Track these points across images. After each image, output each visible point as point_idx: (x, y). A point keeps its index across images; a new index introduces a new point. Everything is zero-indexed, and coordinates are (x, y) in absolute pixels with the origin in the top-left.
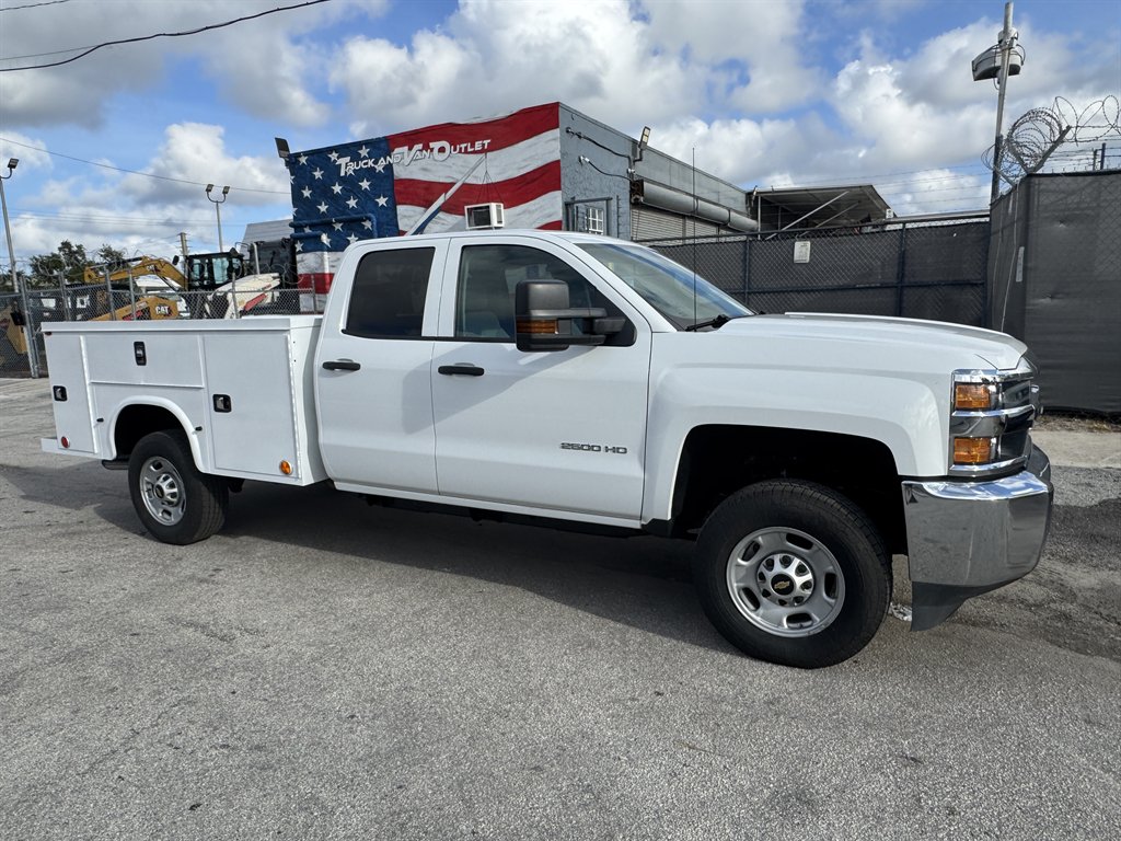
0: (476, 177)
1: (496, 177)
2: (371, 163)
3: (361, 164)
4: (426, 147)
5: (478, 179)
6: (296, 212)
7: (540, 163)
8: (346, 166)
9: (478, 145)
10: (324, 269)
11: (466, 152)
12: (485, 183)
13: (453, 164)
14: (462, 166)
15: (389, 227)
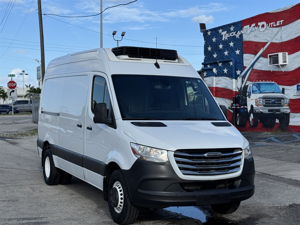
1: (285, 39)
2: (234, 33)
3: (231, 34)
4: (257, 25)
5: (277, 40)
6: (205, 58)
8: (225, 35)
9: (278, 23)
10: (213, 85)
11: (273, 27)
12: (280, 42)
13: (267, 33)
14: (271, 34)
15: (240, 65)
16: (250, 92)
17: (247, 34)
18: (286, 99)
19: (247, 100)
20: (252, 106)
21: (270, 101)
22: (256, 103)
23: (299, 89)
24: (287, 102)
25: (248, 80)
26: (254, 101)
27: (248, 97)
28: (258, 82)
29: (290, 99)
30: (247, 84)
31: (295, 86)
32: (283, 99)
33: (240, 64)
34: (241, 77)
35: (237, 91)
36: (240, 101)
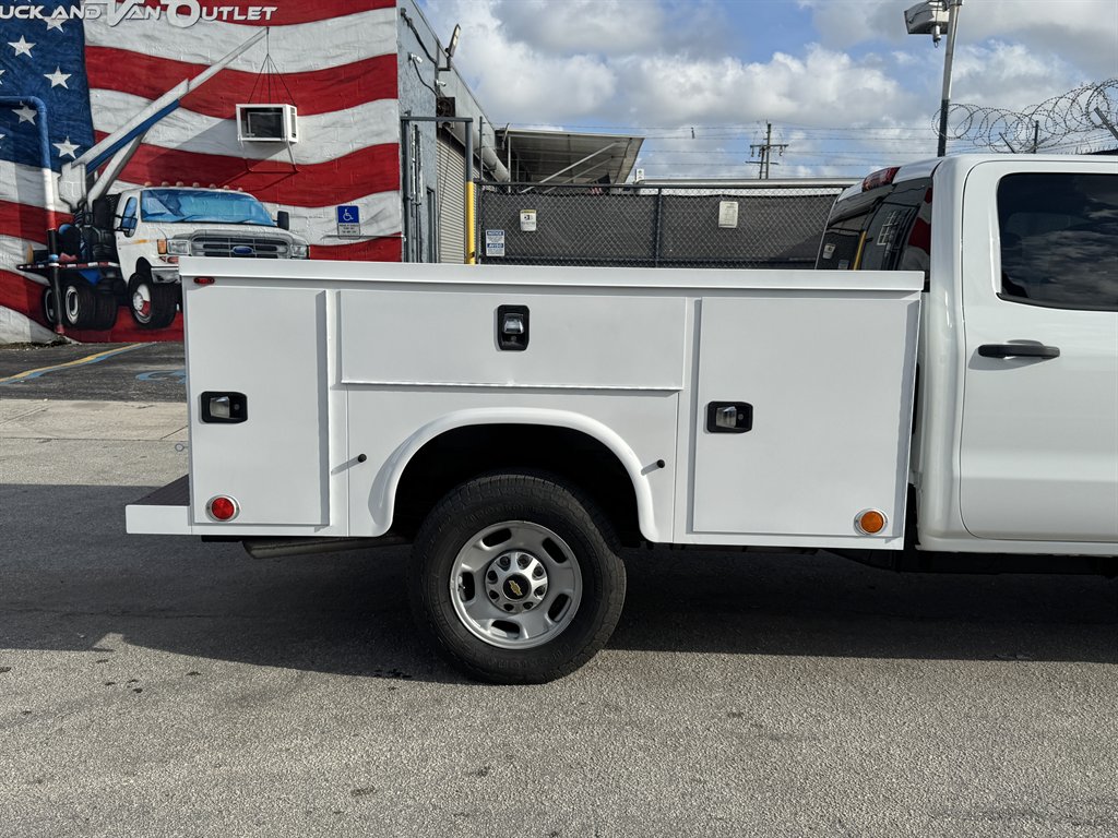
0: (248, 61)
5: (252, 64)
7: (363, 55)
12: (265, 71)
13: (206, 35)
14: (222, 41)
15: (72, 123)
16: (133, 219)
17: (105, 23)
18: (295, 243)
19: (118, 241)
20: (143, 264)
21: (226, 247)
22: (163, 250)
23: (347, 217)
24: (298, 252)
25: (120, 175)
26: (154, 246)
27: (120, 235)
28: (166, 186)
29: (311, 246)
30: (113, 191)
31: (332, 211)
32: (283, 243)
33: (75, 120)
34: (80, 163)
35: (65, 209)
36: (82, 245)
